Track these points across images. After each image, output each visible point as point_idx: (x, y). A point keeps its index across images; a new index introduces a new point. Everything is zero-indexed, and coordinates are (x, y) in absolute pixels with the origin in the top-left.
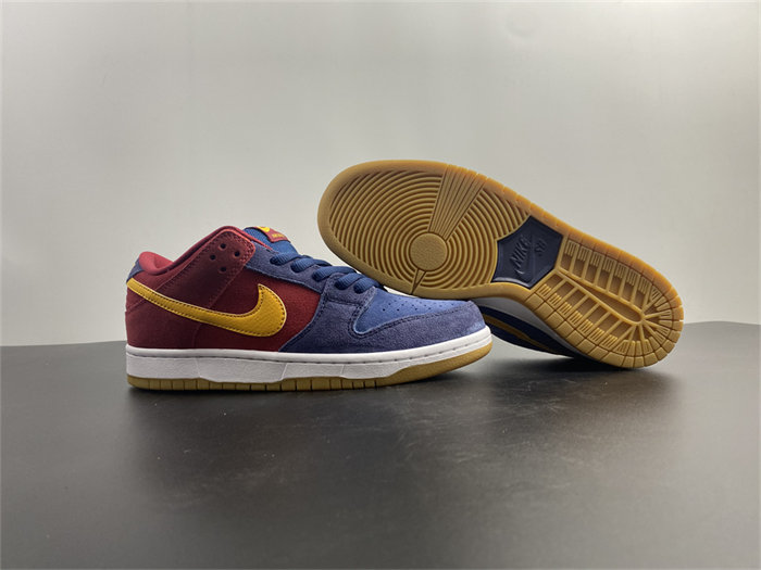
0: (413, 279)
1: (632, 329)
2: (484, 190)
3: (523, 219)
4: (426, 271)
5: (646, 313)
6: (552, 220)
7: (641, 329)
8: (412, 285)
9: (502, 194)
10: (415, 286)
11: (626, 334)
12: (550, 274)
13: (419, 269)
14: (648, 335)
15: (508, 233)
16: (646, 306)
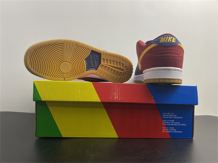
0: (63, 77)
1: (123, 73)
2: (77, 45)
3: (90, 51)
4: (66, 74)
5: (125, 68)
6: (97, 50)
7: (125, 73)
8: (63, 79)
9: (82, 45)
10: (64, 78)
11: (121, 75)
12: (100, 65)
13: (64, 73)
14: (126, 73)
15: (87, 57)
16: (124, 66)
